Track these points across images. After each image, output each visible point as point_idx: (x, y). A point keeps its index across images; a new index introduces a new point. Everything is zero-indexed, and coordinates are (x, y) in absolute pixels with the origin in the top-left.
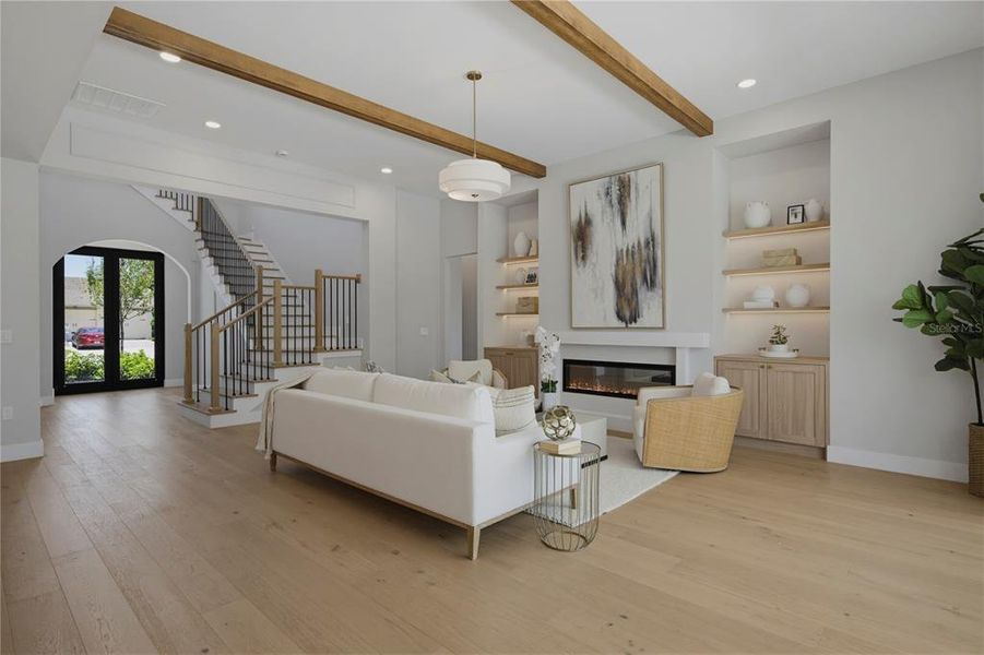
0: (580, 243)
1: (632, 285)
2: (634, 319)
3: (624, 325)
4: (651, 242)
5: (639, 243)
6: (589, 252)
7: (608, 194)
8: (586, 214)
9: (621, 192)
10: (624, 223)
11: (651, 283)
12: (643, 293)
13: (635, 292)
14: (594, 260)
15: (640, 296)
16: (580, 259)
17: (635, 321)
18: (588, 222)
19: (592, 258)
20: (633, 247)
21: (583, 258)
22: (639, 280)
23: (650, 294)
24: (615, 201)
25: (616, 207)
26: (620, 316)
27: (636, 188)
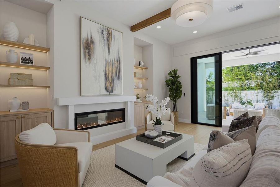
0: (87, 51)
1: (112, 77)
2: (112, 91)
3: (108, 93)
4: (119, 61)
5: (114, 60)
6: (92, 57)
7: (102, 33)
8: (91, 38)
9: (108, 36)
10: (109, 50)
11: (119, 77)
12: (116, 81)
13: (113, 80)
14: (95, 62)
15: (114, 82)
16: (87, 60)
17: (113, 92)
18: (92, 42)
19: (94, 60)
20: (112, 61)
21: (89, 59)
22: (114, 75)
23: (118, 81)
24: (106, 39)
25: (106, 41)
26: (107, 90)
27: (114, 37)
